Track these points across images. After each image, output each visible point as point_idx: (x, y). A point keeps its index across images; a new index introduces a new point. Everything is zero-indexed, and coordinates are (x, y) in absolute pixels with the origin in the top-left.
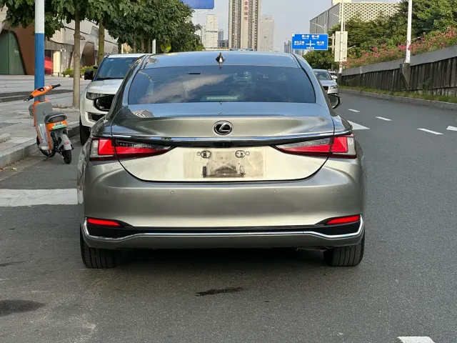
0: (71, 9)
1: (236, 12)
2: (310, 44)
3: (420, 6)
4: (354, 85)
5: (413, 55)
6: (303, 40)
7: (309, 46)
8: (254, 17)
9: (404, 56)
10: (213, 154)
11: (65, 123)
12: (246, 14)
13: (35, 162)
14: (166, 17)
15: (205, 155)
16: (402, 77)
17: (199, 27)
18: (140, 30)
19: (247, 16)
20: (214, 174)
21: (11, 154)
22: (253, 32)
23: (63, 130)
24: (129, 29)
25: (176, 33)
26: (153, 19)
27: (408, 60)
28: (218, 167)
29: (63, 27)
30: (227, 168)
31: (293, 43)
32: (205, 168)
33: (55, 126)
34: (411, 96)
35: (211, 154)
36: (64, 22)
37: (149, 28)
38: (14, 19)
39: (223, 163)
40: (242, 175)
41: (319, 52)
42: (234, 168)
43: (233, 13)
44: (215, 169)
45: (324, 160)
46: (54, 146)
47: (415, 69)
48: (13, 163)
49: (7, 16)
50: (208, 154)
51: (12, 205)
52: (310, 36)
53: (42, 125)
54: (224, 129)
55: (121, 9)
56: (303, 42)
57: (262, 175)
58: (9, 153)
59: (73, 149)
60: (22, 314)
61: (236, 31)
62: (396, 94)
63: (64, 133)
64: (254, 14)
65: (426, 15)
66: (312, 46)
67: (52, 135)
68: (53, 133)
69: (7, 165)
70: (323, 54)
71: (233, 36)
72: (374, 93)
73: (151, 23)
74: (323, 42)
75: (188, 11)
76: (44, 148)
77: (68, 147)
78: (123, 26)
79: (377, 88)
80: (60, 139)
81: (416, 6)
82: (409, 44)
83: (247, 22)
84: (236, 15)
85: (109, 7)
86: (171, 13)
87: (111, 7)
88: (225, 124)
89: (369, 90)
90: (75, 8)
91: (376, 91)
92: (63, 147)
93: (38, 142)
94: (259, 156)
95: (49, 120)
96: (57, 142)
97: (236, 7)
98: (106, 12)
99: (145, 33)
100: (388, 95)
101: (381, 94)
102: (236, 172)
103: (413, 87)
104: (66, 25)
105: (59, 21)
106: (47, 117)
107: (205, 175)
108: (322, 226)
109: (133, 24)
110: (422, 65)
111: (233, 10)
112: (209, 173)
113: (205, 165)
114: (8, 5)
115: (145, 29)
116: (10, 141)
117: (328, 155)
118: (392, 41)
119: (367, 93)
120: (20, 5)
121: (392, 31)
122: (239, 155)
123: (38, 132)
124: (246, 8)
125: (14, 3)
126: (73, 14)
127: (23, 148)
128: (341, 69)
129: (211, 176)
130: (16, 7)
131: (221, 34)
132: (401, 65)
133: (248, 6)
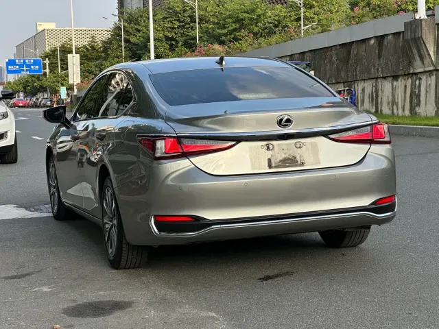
2: (25, 69)
3: (131, 31)
6: (17, 65)
7: (23, 70)
10: (275, 146)
15: (268, 147)
20: (277, 164)
28: (281, 158)
30: (289, 159)
31: (7, 68)
32: (269, 160)
35: (273, 147)
39: (285, 154)
40: (302, 164)
41: (33, 76)
42: (295, 158)
44: (278, 160)
45: (369, 146)
50: (271, 147)
52: (24, 61)
54: (286, 122)
56: (17, 67)
57: (320, 163)
65: (138, 39)
66: (27, 70)
70: (38, 78)
74: (37, 67)
81: (127, 31)
88: (286, 118)
94: (315, 146)
102: (297, 161)
107: (270, 166)
108: (374, 206)
112: (273, 165)
113: (269, 157)
117: (371, 142)
118: (108, 63)
121: (108, 55)
122: (298, 146)
128: (76, 90)
129: (276, 167)
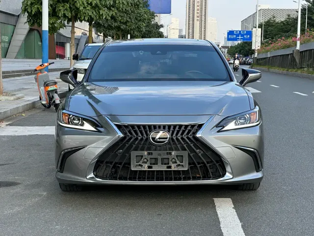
0: (69, 15)
1: (191, 16)
2: (240, 37)
4: (264, 64)
5: (301, 44)
6: (235, 35)
7: (239, 39)
8: (203, 19)
9: (296, 45)
11: (56, 86)
12: (198, 17)
13: (38, 111)
14: (137, 19)
16: (294, 60)
17: (162, 26)
18: (118, 28)
19: (199, 19)
21: (22, 106)
22: (203, 30)
23: (55, 91)
24: (110, 28)
25: (144, 30)
26: (127, 21)
27: (298, 47)
29: (65, 26)
31: (228, 37)
33: (50, 88)
34: (299, 72)
36: (66, 22)
37: (125, 26)
38: (32, 21)
43: (189, 16)
46: (50, 101)
47: (302, 54)
48: (24, 112)
49: (27, 20)
51: (17, 135)
52: (240, 32)
53: (42, 88)
55: (101, 14)
56: (235, 36)
58: (21, 105)
59: (61, 103)
60: (7, 188)
61: (191, 28)
62: (290, 70)
63: (56, 92)
64: (203, 17)
66: (241, 39)
67: (48, 94)
68: (48, 93)
69: (19, 113)
71: (189, 32)
72: (276, 70)
73: (125, 23)
74: (249, 36)
75: (153, 15)
76: (44, 102)
77: (58, 102)
78: (106, 25)
79: (279, 67)
80: (53, 97)
82: (299, 36)
83: (198, 22)
84: (191, 18)
85: (93, 13)
86: (140, 17)
87: (94, 13)
89: (273, 68)
90: (71, 13)
91: (278, 68)
92: (54, 101)
93: (40, 99)
95: (46, 85)
96: (51, 98)
97: (191, 12)
98: (91, 16)
99: (122, 30)
100: (285, 72)
101: (281, 70)
103: (301, 66)
104: (66, 24)
105: (63, 22)
106: (45, 83)
109: (112, 24)
110: (307, 50)
111: (189, 14)
114: (28, 12)
115: (122, 27)
116: (24, 99)
119: (272, 70)
120: (35, 12)
123: (40, 93)
124: (198, 13)
125: (32, 11)
126: (70, 17)
127: (31, 102)
128: (256, 54)
130: (33, 13)
131: (180, 31)
132: (293, 51)
133: (199, 12)
